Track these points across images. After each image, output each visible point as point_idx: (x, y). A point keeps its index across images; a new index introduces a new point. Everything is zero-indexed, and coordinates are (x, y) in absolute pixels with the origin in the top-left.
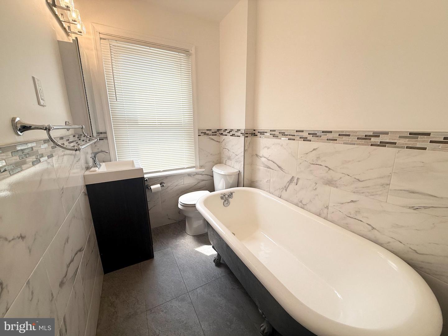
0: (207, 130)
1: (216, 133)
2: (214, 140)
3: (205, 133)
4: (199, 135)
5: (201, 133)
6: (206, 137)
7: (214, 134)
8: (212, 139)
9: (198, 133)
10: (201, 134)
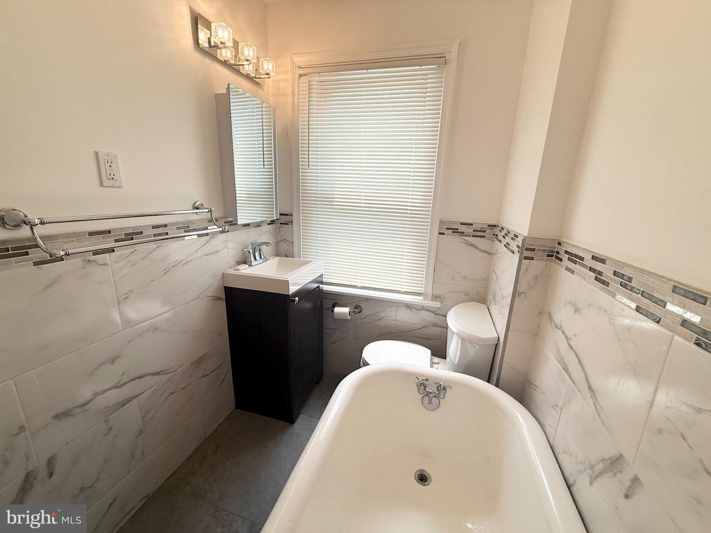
0: (462, 224)
1: (485, 231)
2: (476, 247)
3: (455, 231)
4: (440, 234)
5: (447, 229)
6: (457, 238)
7: (479, 234)
8: (472, 245)
9: (440, 228)
10: (446, 232)
